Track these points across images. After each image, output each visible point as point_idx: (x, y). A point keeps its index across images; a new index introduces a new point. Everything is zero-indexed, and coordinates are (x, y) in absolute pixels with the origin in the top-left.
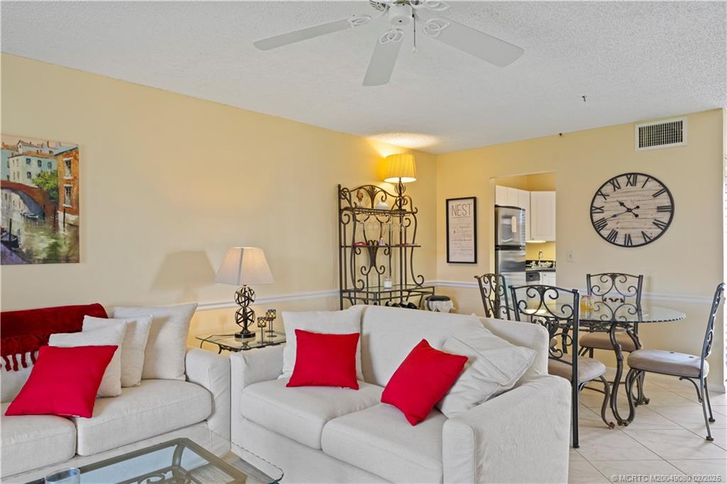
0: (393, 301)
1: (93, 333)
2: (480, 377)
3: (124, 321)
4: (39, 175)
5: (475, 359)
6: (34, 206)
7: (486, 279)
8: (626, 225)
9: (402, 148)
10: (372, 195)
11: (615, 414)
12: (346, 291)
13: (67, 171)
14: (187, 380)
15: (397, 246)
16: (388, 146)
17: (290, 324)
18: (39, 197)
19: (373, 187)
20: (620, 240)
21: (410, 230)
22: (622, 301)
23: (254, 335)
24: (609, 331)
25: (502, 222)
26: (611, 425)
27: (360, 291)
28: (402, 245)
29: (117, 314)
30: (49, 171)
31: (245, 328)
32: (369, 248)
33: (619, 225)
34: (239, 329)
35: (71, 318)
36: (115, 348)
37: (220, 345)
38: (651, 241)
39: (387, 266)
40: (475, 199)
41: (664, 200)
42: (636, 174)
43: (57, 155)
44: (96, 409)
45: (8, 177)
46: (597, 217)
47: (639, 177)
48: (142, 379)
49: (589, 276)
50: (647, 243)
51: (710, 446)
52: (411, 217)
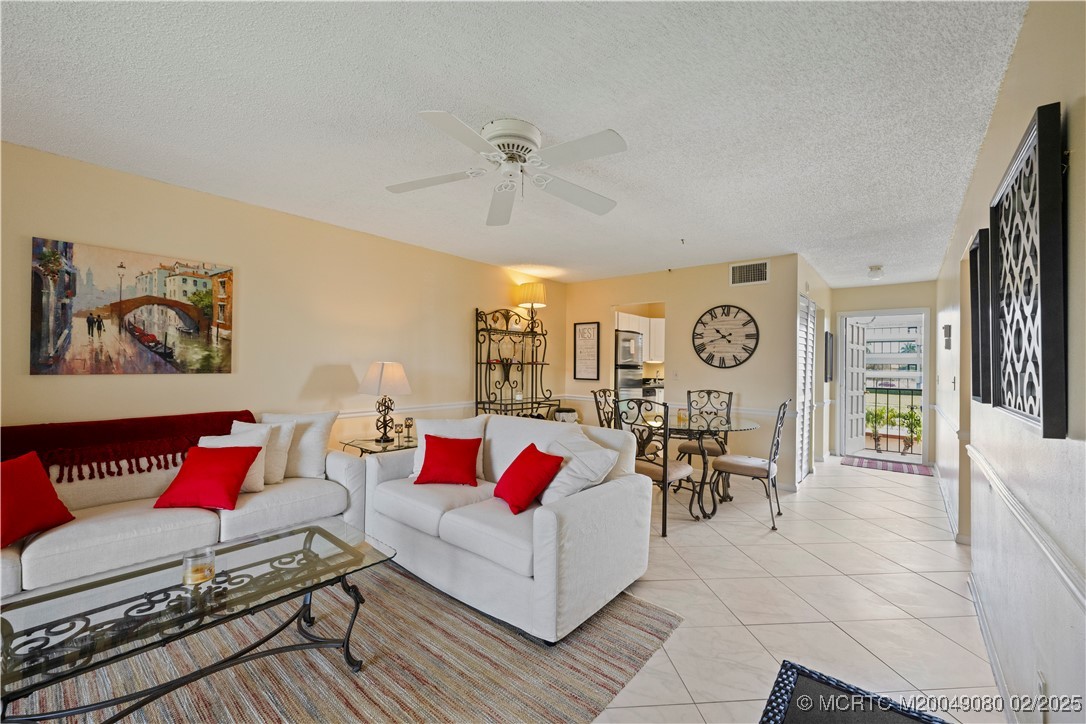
0: (525, 412)
1: (241, 436)
2: (574, 474)
3: (269, 426)
4: (195, 294)
5: (570, 459)
6: (188, 321)
7: (602, 394)
8: (722, 350)
9: (535, 277)
10: (507, 317)
11: (702, 508)
12: (481, 402)
13: (222, 290)
14: (327, 478)
15: (529, 363)
16: (522, 276)
17: (422, 430)
18: (194, 314)
19: (508, 311)
20: (716, 362)
21: (541, 350)
22: (716, 414)
23: (393, 440)
24: (698, 439)
25: (621, 344)
26: (697, 518)
27: (493, 403)
28: (533, 363)
29: (264, 420)
30: (204, 290)
31: (385, 434)
32: (503, 366)
33: (715, 350)
34: (379, 435)
35: (220, 423)
36: (259, 449)
37: (361, 449)
38: (741, 363)
39: (519, 381)
40: (598, 324)
41: (751, 329)
42: (729, 307)
43: (212, 276)
44: (238, 503)
45: (165, 294)
46: (698, 342)
47: (732, 309)
48: (285, 478)
49: (689, 392)
50: (737, 365)
51: (774, 534)
52: (542, 338)
